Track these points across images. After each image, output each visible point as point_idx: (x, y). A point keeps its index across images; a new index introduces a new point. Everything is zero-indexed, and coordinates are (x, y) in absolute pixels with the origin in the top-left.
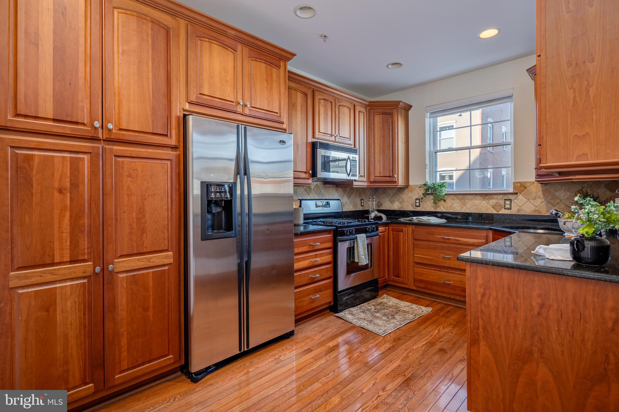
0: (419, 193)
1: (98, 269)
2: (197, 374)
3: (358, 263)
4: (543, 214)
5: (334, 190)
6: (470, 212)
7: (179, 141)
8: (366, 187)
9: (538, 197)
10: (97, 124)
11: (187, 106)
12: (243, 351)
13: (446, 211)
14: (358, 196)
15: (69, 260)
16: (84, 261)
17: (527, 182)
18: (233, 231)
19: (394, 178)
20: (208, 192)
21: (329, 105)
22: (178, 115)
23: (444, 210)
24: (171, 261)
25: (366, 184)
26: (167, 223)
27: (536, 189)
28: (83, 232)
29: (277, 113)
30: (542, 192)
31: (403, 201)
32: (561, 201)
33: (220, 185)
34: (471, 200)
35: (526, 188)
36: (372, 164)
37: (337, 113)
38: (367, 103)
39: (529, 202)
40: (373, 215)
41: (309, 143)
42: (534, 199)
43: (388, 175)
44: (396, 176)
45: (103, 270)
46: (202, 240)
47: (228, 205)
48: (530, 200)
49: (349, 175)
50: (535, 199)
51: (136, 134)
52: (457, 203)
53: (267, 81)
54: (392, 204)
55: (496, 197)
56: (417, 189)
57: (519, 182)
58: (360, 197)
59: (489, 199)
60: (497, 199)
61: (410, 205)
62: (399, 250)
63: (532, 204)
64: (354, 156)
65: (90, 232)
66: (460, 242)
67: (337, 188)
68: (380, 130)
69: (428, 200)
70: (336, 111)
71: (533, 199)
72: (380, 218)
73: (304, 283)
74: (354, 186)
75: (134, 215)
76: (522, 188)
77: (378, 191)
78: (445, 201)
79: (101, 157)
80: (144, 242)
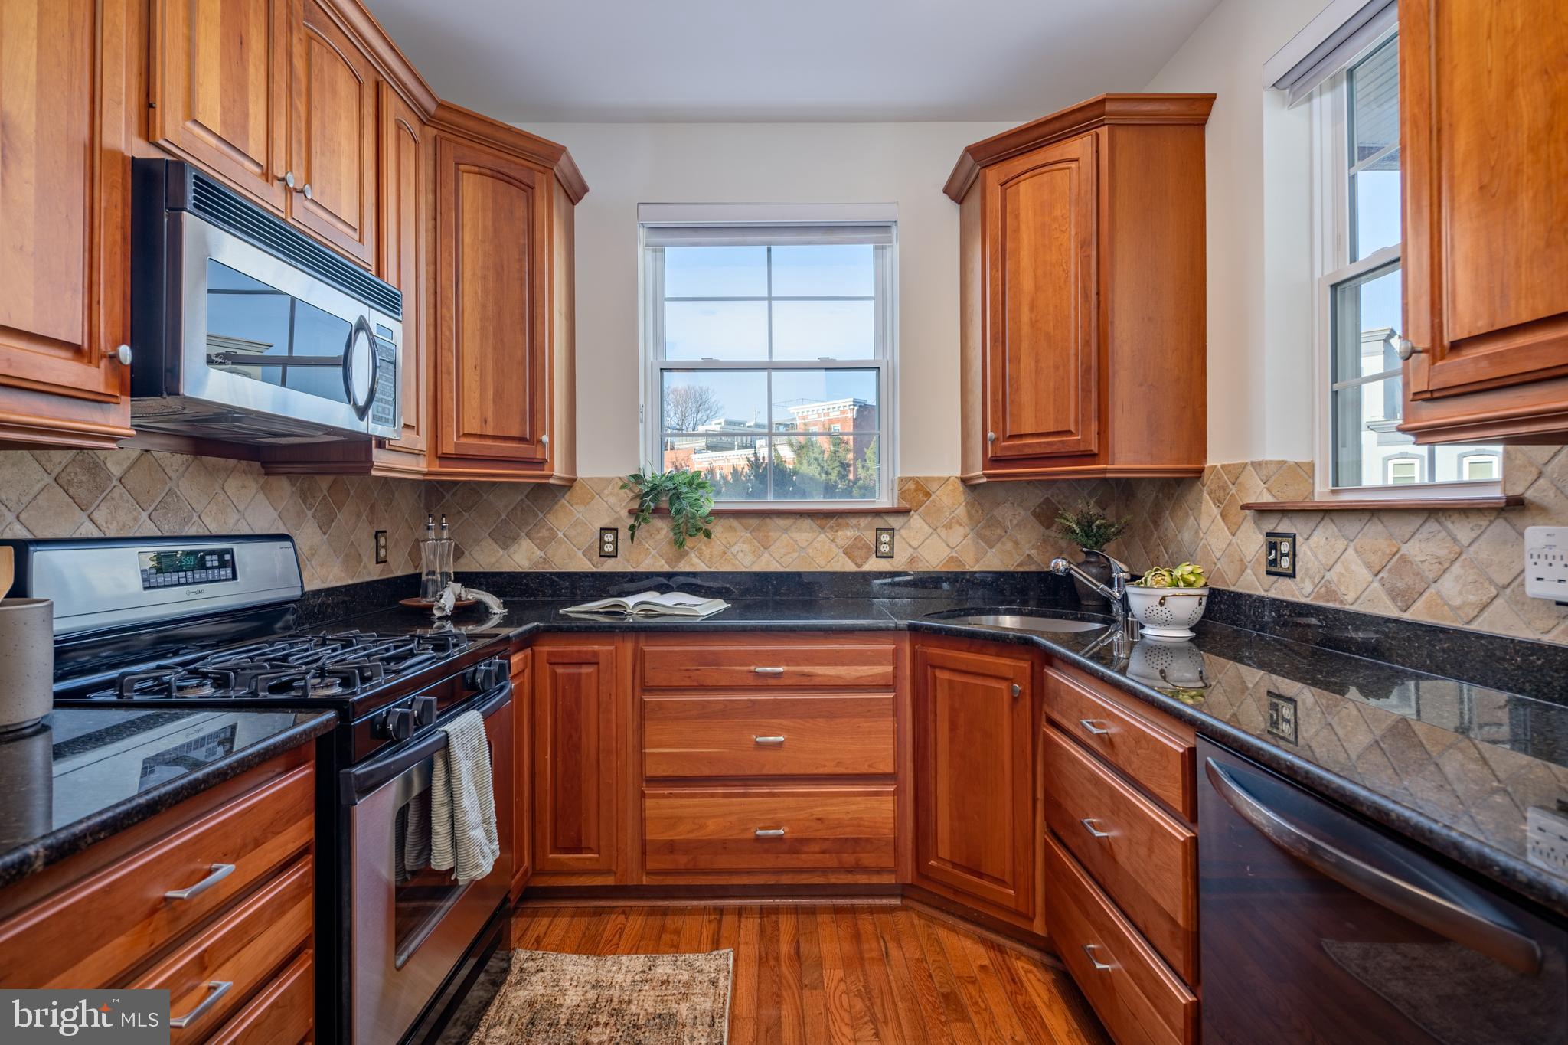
0: (614, 508)
3: (452, 871)
4: (968, 569)
5: (252, 486)
6: (781, 569)
8: (420, 477)
9: (958, 521)
13: (708, 570)
14: (364, 516)
17: (933, 479)
19: (539, 447)
23: (702, 564)
25: (421, 465)
27: (952, 501)
30: (966, 506)
31: (553, 537)
32: (1006, 532)
34: (786, 530)
35: (928, 495)
36: (451, 381)
38: (431, 105)
39: (935, 536)
40: (449, 598)
42: (948, 527)
43: (514, 432)
44: (545, 439)
48: (939, 530)
49: (362, 412)
50: (951, 528)
52: (744, 543)
54: (504, 549)
55: (853, 521)
56: (606, 492)
57: (912, 479)
58: (371, 523)
59: (835, 528)
60: (857, 527)
61: (580, 554)
62: (580, 738)
63: (943, 540)
64: (387, 322)
66: (816, 681)
67: (271, 479)
68: (483, 241)
69: (648, 531)
71: (945, 527)
72: (480, 611)
74: (374, 473)
76: (921, 495)
77: (444, 497)
78: (708, 535)
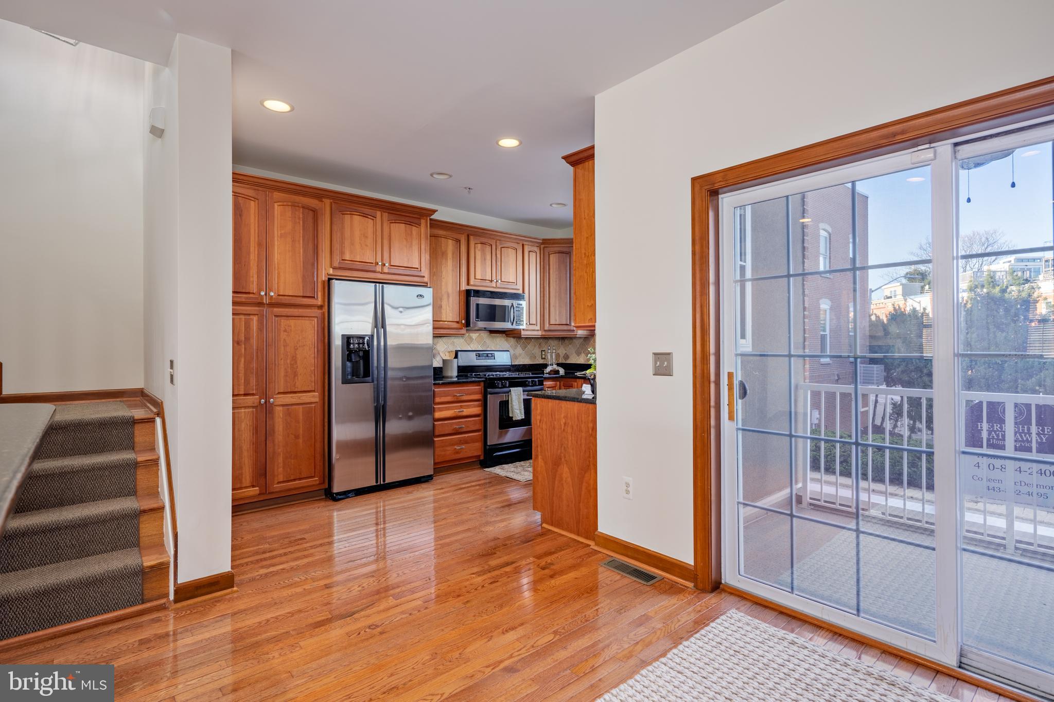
1: (263, 401)
2: (338, 494)
3: (512, 417)
7: (324, 301)
8: (540, 336)
10: (263, 293)
11: (331, 271)
12: (379, 483)
14: (533, 346)
15: (243, 393)
16: (253, 395)
18: (371, 377)
20: (348, 343)
21: (488, 249)
22: (324, 279)
24: (317, 400)
25: (540, 333)
26: (313, 368)
28: (252, 373)
29: (418, 268)
33: (362, 337)
36: (547, 311)
37: (499, 256)
38: (541, 241)
41: (462, 291)
43: (564, 323)
45: (266, 402)
46: (343, 383)
47: (366, 356)
49: (512, 324)
51: (291, 298)
53: (406, 240)
58: (540, 348)
64: (520, 302)
65: (257, 373)
68: (556, 271)
70: (497, 253)
72: (557, 372)
73: (447, 432)
74: (523, 336)
75: (288, 361)
79: (265, 317)
80: (296, 383)
